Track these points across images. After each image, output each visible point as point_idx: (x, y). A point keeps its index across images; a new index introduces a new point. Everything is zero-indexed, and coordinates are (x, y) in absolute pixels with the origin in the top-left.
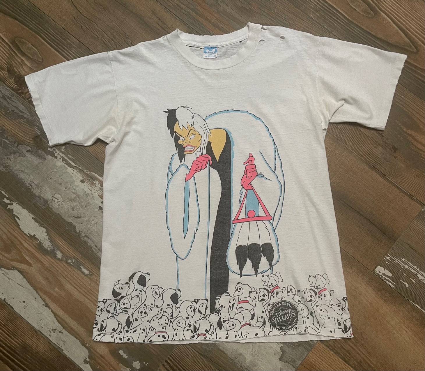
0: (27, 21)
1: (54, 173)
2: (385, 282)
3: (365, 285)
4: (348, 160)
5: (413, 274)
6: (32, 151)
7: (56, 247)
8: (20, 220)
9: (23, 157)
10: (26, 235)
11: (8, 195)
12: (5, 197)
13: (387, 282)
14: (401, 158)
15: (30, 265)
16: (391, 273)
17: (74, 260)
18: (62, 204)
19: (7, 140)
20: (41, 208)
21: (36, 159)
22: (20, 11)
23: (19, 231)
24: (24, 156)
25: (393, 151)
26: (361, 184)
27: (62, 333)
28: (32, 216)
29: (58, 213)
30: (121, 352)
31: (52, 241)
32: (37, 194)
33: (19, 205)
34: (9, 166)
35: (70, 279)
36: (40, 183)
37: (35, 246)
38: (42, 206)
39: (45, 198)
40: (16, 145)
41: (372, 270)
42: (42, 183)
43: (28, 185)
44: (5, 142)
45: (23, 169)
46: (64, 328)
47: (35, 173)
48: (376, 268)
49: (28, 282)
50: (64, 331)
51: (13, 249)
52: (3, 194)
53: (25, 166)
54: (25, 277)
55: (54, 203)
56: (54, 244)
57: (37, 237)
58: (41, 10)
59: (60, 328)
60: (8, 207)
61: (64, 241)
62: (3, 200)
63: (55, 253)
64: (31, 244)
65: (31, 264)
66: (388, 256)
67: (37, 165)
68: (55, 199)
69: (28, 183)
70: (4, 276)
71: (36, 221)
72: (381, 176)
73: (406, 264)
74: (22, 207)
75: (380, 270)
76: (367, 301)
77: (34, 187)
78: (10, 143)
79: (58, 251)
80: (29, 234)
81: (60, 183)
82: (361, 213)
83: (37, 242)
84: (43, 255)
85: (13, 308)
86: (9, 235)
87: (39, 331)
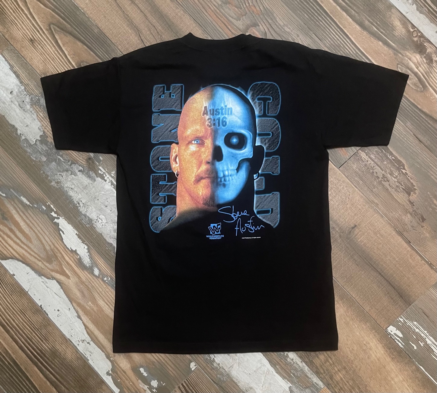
0: (94, 47)
1: (101, 195)
2: (395, 342)
3: (376, 341)
4: (378, 223)
5: (422, 338)
6: (84, 171)
7: (94, 264)
8: (64, 234)
9: (74, 175)
10: (68, 249)
11: (56, 209)
12: (53, 210)
13: (397, 342)
14: (428, 229)
15: (68, 277)
16: (402, 334)
17: (110, 279)
18: (106, 225)
19: (61, 157)
20: (85, 226)
21: (86, 180)
22: (89, 36)
23: (62, 244)
24: (76, 175)
25: (421, 220)
26: (386, 247)
27: (90, 344)
28: (76, 232)
29: (100, 233)
30: (142, 370)
31: (91, 258)
32: (83, 213)
33: (66, 220)
34: (60, 182)
35: (104, 296)
36: (87, 203)
37: (75, 261)
38: (87, 224)
39: (90, 217)
40: (69, 163)
41: (384, 328)
42: (89, 203)
43: (76, 203)
44: (59, 159)
45: (73, 187)
46: (92, 340)
47: (84, 192)
48: (388, 327)
49: (65, 293)
50: (92, 343)
51: (55, 261)
52: (52, 208)
53: (76, 184)
54: (62, 288)
55: (98, 223)
56: (93, 261)
57: (78, 252)
58: (110, 38)
59: (88, 339)
60: (55, 221)
61: (102, 260)
62: (51, 214)
63: (93, 269)
64: (71, 258)
65: (70, 277)
66: (401, 318)
67: (86, 186)
68: (99, 219)
69: (77, 200)
70: (43, 284)
71: (79, 237)
72: (406, 243)
73: (417, 328)
74: (68, 222)
75: (392, 330)
76: (376, 356)
77: (82, 205)
78: (64, 161)
79: (96, 269)
80: (71, 248)
81: (106, 205)
82: (382, 274)
83: (77, 257)
84: (82, 270)
85: (47, 315)
86: (52, 246)
87: (69, 339)
